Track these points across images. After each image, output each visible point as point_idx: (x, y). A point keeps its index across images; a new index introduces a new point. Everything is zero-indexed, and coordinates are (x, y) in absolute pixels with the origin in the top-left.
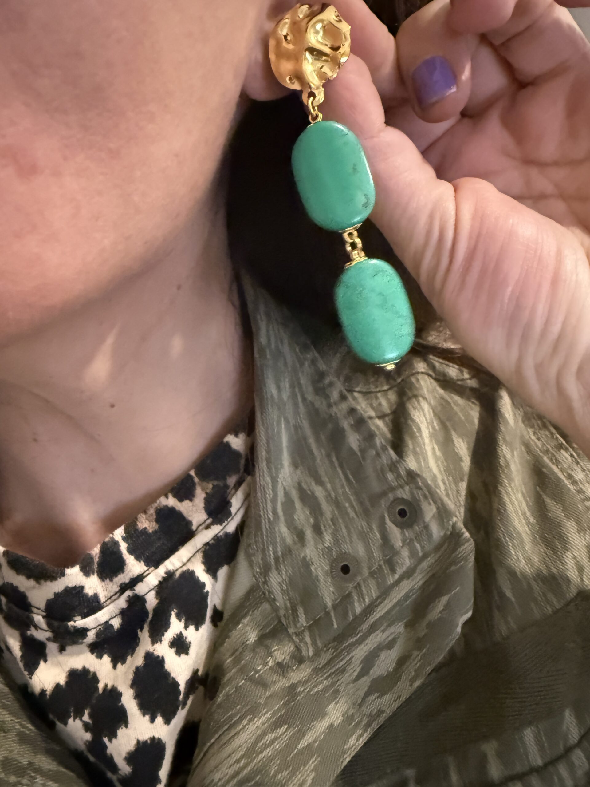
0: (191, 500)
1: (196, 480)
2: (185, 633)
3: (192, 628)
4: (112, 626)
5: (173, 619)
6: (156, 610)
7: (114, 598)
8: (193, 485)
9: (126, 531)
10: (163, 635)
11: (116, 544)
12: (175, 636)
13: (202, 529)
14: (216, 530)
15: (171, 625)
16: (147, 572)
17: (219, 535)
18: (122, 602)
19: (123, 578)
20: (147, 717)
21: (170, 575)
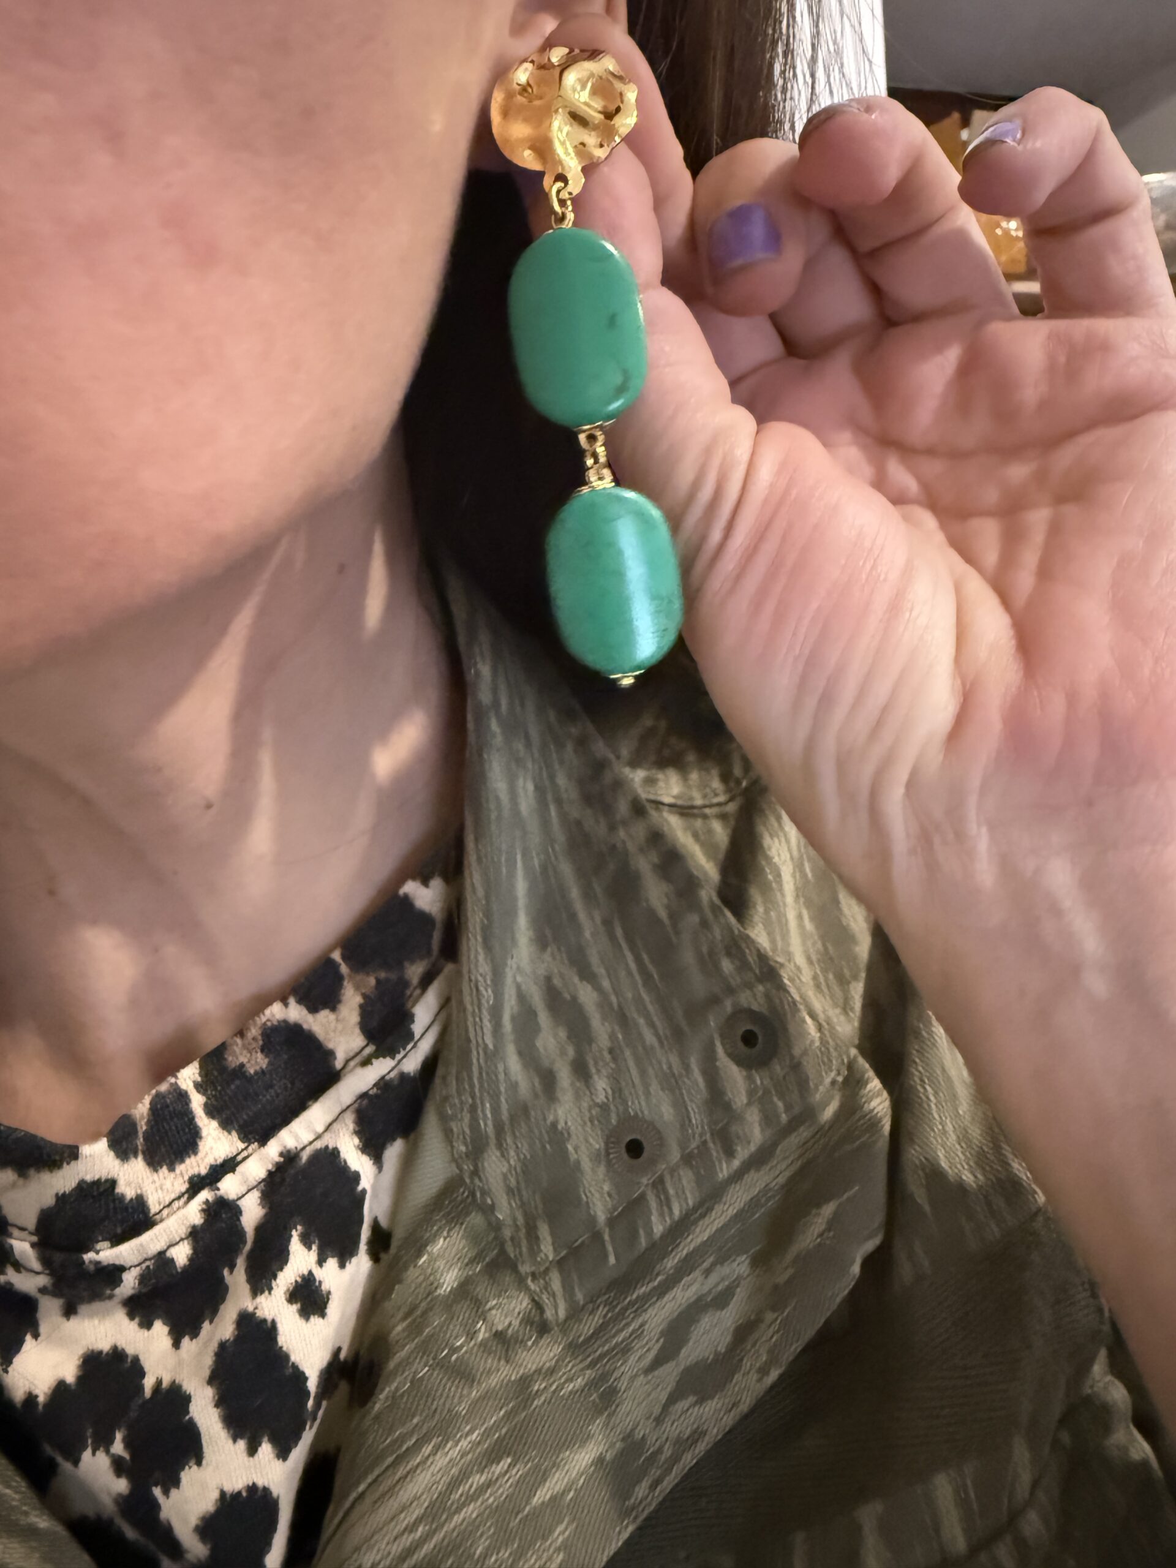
0: (333, 1009)
1: (344, 969)
2: (319, 1274)
3: (332, 1263)
4: (172, 1261)
5: (295, 1245)
6: (260, 1229)
7: (176, 1204)
8: (340, 978)
9: (204, 1071)
10: (275, 1277)
11: (182, 1097)
12: (299, 1280)
13: (355, 1066)
14: (382, 1067)
15: (291, 1257)
16: (245, 1154)
17: (387, 1078)
18: (193, 1213)
19: (197, 1165)
20: (242, 1444)
21: (289, 1158)
